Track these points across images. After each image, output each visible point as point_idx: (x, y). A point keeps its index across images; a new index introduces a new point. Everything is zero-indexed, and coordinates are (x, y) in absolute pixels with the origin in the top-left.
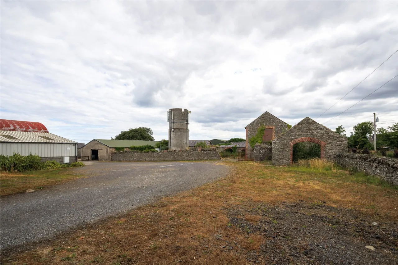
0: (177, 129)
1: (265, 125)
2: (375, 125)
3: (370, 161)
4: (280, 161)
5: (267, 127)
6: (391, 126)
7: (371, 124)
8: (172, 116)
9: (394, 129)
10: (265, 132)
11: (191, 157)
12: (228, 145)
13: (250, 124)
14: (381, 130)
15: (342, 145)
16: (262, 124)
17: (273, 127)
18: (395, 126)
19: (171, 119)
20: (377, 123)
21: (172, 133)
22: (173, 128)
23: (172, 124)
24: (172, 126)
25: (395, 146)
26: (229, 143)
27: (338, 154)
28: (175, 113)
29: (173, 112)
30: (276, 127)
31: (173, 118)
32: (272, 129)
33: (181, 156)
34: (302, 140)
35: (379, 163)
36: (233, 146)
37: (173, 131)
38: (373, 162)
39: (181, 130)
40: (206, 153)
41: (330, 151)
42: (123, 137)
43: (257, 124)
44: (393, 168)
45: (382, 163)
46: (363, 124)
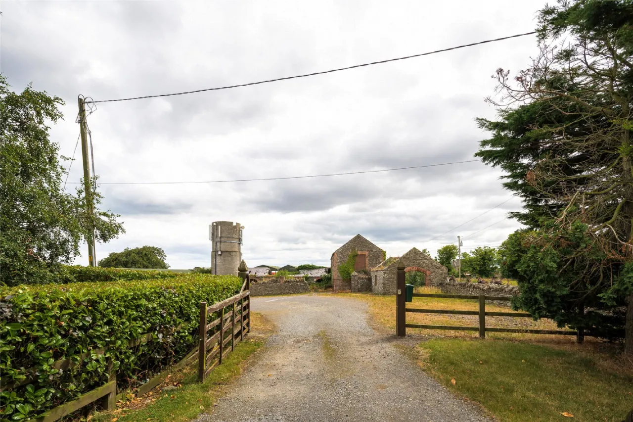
0: (227, 251)
1: (358, 250)
2: (459, 250)
3: (468, 287)
4: (391, 290)
5: (359, 253)
6: (473, 250)
7: (454, 248)
8: (217, 233)
9: (476, 254)
10: (357, 259)
11: (270, 291)
12: (296, 274)
13: (340, 249)
14: (465, 255)
15: (444, 274)
16: (353, 249)
17: (367, 253)
18: (476, 250)
19: (217, 236)
20: (461, 247)
21: (218, 258)
22: (221, 251)
23: (218, 244)
24: (218, 247)
25: (477, 273)
26: (298, 272)
27: (440, 282)
28: (223, 228)
29: (219, 227)
30: (369, 253)
31: (220, 236)
32: (365, 255)
33: (255, 290)
34: (410, 269)
35: (474, 287)
36: (303, 275)
37: (221, 255)
38: (470, 287)
39: (231, 253)
40: (292, 285)
41: (434, 280)
42: (115, 262)
43: (348, 249)
44: (483, 290)
45: (476, 288)
46: (447, 247)
